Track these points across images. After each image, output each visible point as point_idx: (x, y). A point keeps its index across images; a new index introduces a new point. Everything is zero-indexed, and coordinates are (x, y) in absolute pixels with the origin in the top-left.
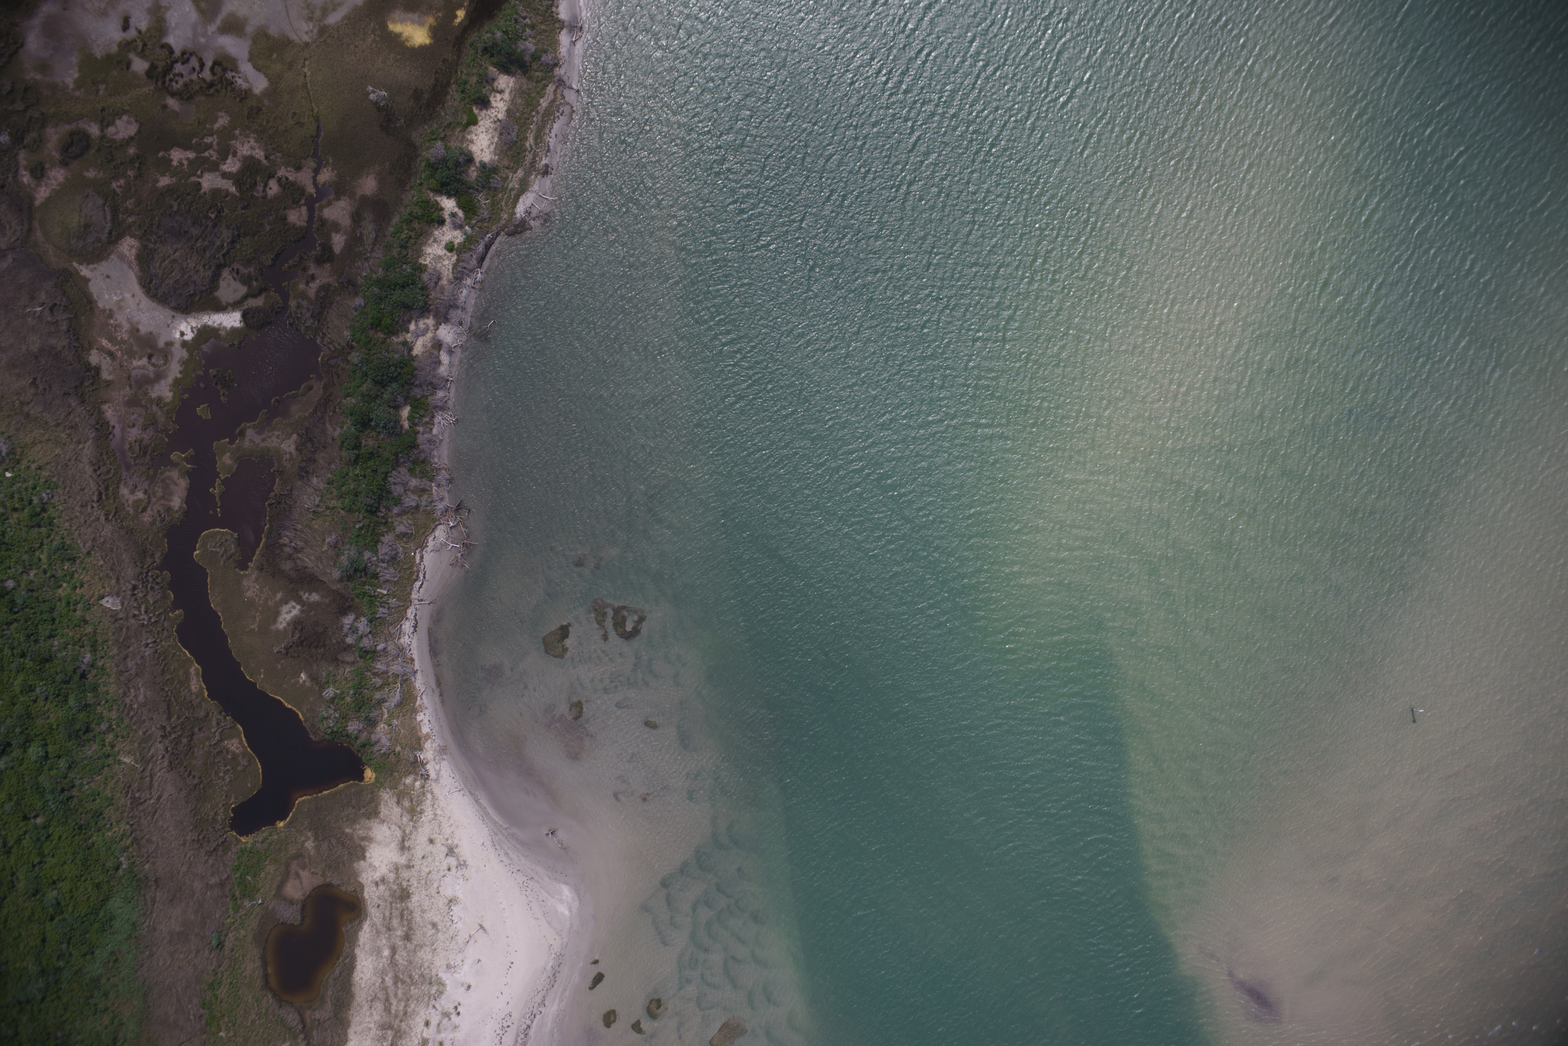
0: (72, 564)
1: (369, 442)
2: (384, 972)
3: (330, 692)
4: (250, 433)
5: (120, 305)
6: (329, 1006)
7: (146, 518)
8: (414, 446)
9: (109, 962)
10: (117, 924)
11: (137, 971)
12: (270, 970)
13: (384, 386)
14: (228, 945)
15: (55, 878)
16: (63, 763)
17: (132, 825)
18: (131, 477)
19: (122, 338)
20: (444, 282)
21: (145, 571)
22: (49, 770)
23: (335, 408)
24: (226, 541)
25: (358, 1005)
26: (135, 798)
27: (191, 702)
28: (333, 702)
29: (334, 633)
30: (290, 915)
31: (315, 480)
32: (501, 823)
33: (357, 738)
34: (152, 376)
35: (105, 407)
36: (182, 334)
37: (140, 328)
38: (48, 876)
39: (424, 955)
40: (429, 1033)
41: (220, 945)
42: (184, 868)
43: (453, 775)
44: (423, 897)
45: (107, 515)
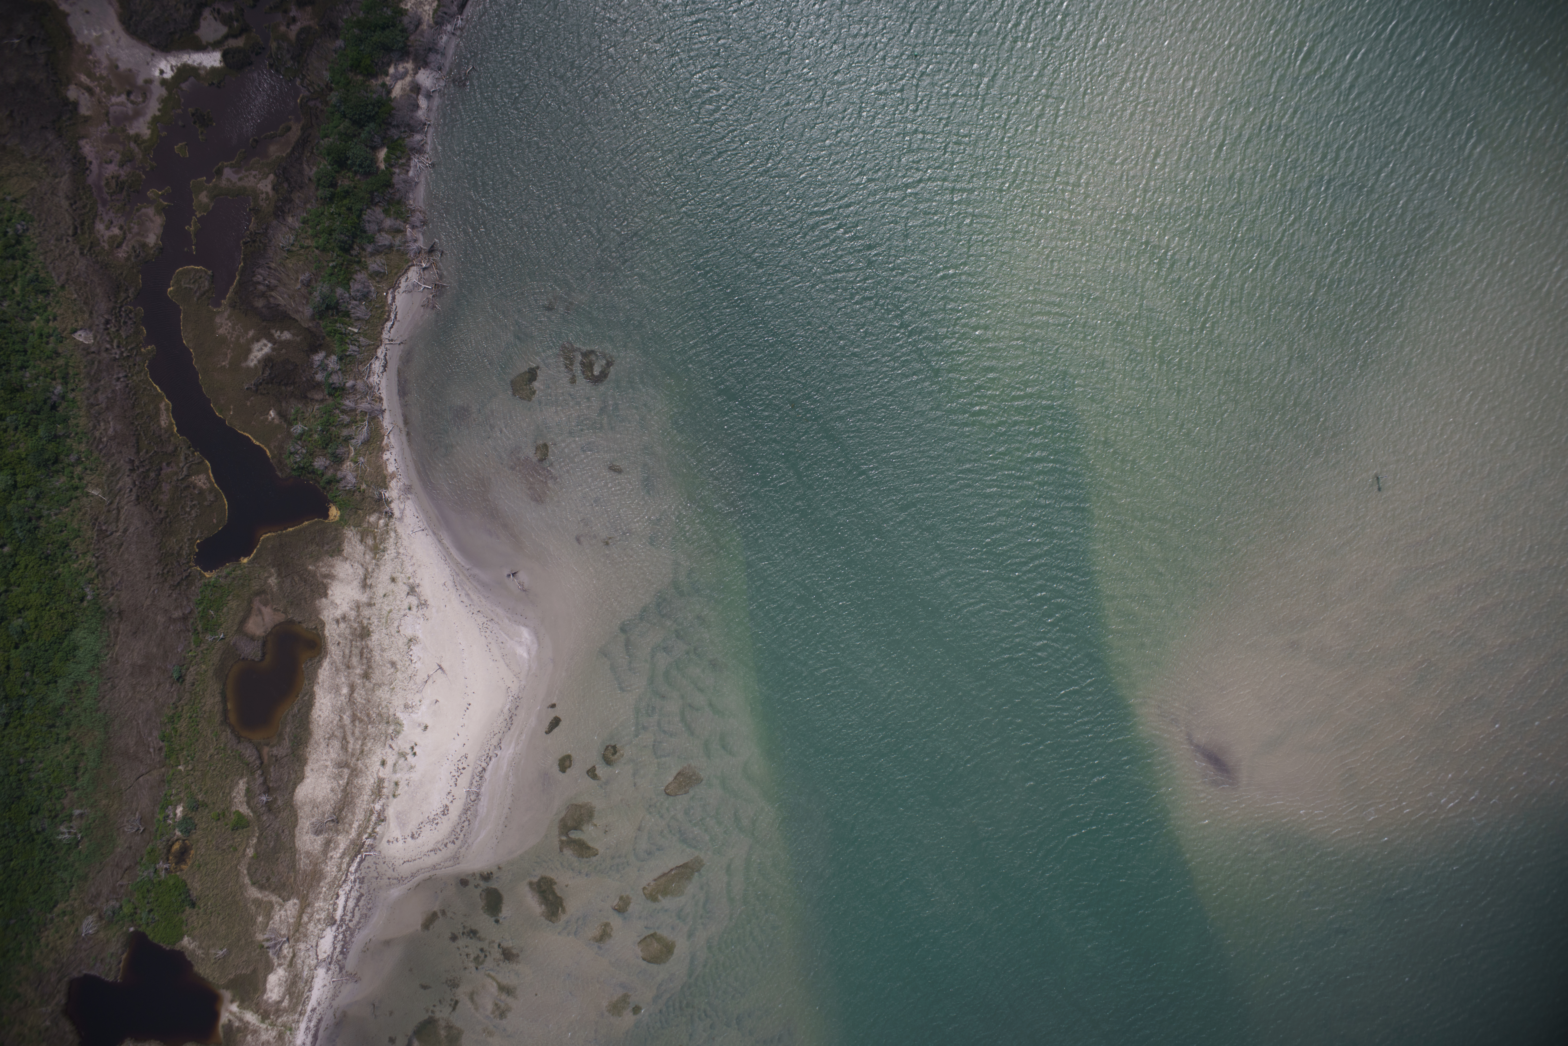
0: (46, 296)
1: (344, 182)
2: (342, 710)
3: (298, 428)
4: (227, 172)
5: (100, 41)
6: (287, 743)
7: (121, 254)
8: (389, 185)
9: (72, 692)
10: (80, 653)
11: (99, 701)
12: (229, 706)
13: (362, 127)
14: (189, 679)
15: (20, 606)
16: (31, 493)
17: (97, 558)
18: (107, 213)
19: (101, 75)
20: (424, 27)
21: (119, 305)
22: (18, 499)
23: (313, 148)
24: (200, 277)
25: (316, 742)
26: (101, 530)
27: (160, 436)
28: (300, 439)
29: (304, 371)
30: (251, 651)
31: (290, 220)
32: (463, 564)
33: (323, 474)
34: (130, 113)
35: (82, 143)
36: (162, 72)
37: (120, 65)
38: (14, 604)
39: (382, 694)
40: (385, 773)
41: (181, 679)
42: (148, 602)
43: (417, 515)
44: (383, 635)
45: (81, 249)
